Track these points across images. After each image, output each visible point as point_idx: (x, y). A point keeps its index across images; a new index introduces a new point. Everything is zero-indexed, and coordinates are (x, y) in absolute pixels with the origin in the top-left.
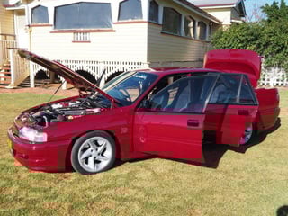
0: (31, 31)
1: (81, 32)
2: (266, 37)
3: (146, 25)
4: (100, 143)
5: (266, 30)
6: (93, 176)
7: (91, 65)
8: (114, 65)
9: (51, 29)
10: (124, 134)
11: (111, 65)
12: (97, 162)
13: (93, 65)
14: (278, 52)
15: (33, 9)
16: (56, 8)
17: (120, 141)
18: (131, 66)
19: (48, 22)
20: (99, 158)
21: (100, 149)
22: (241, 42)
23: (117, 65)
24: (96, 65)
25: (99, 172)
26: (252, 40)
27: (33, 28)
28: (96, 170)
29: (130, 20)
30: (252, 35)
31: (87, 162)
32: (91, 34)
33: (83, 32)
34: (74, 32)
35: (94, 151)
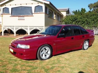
0: (2, 16)
1: (21, 16)
2: (79, 19)
3: (44, 14)
4: (46, 49)
5: (79, 17)
6: (45, 60)
7: (25, 27)
8: (33, 27)
9: (10, 15)
10: (54, 46)
11: (32, 27)
12: (46, 56)
13: (26, 27)
14: (83, 24)
15: (3, 9)
16: (12, 8)
17: (53, 48)
18: (39, 27)
19: (9, 13)
20: (46, 54)
21: (47, 51)
22: (71, 21)
23: (34, 27)
24: (27, 27)
25: (46, 59)
26: (75, 20)
27: (3, 15)
28: (45, 59)
29: (39, 12)
30: (75, 18)
31: (42, 56)
32: (25, 17)
33: (22, 16)
34: (19, 16)
35: (45, 52)
